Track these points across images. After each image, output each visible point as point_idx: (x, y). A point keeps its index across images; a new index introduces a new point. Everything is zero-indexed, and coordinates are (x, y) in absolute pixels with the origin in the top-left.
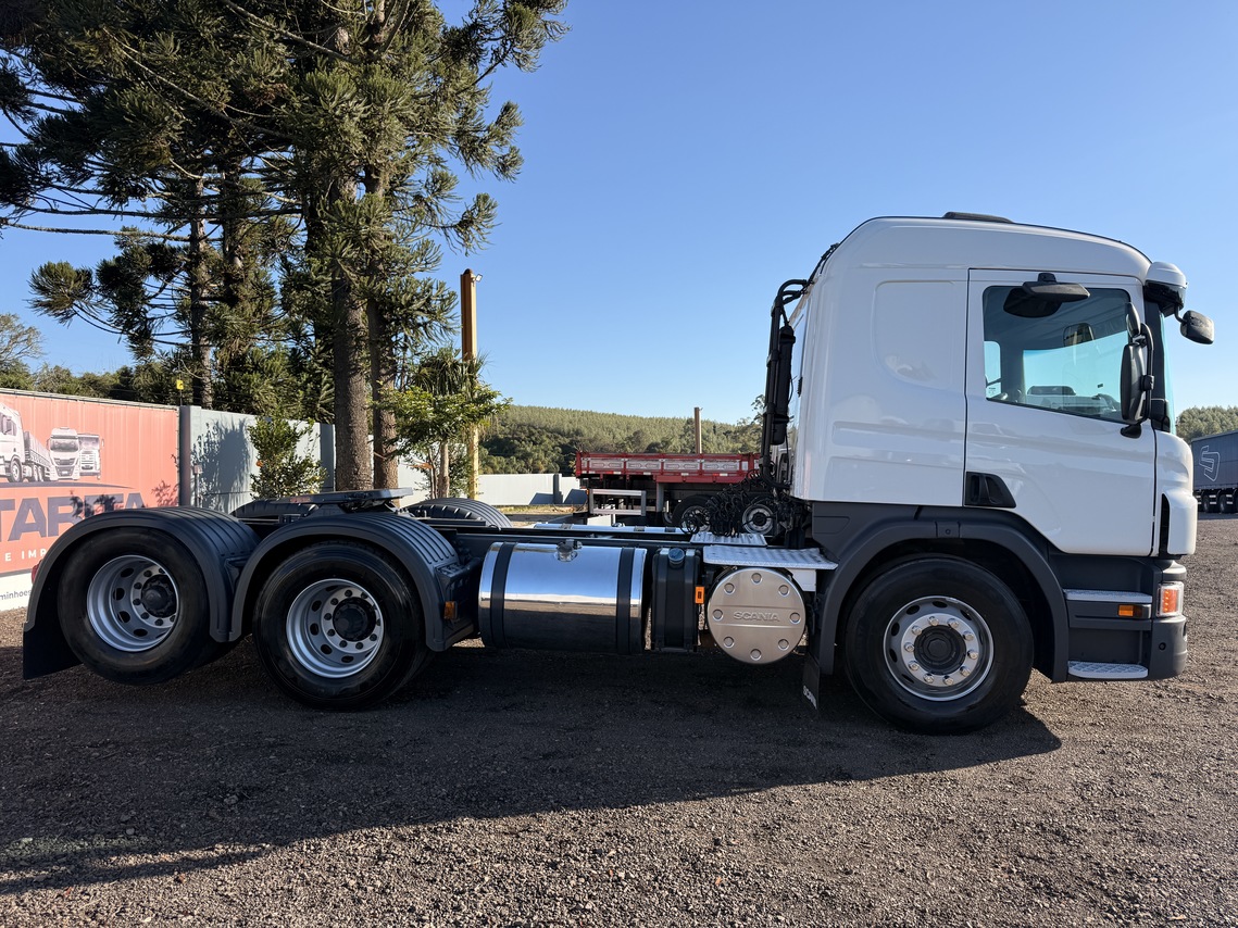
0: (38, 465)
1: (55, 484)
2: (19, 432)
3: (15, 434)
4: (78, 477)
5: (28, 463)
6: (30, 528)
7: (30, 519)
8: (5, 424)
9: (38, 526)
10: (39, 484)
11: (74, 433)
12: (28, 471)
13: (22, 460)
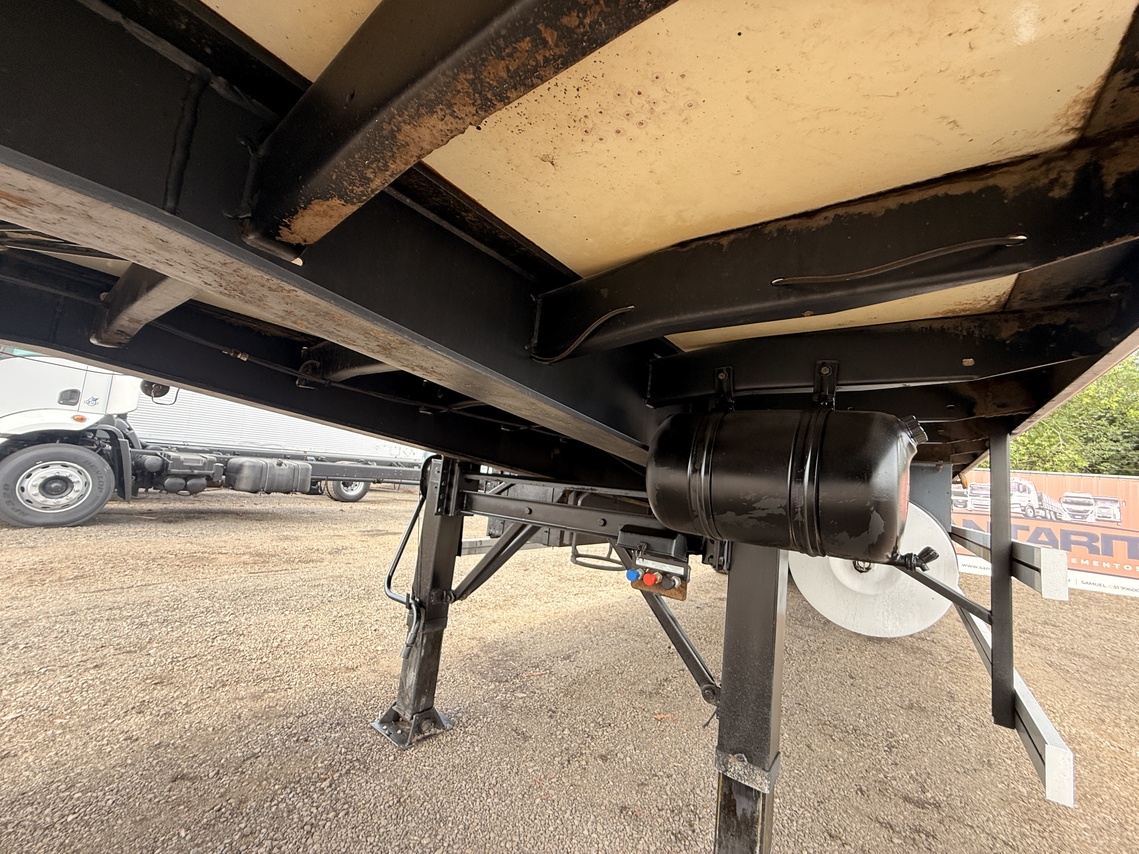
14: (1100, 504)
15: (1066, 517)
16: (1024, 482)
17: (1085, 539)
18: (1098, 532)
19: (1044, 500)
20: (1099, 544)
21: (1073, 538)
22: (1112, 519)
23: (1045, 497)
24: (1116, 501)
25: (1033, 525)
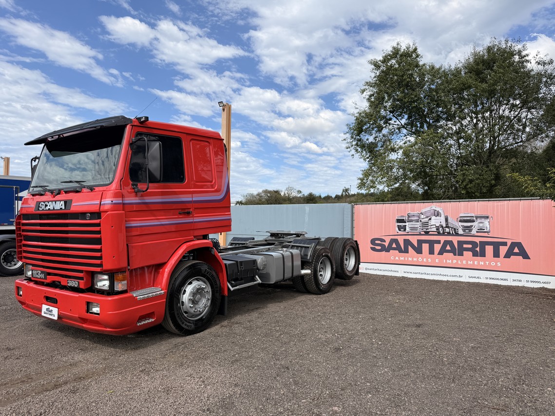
0: (452, 228)
1: (461, 235)
2: (443, 216)
3: (440, 217)
4: (476, 233)
5: (446, 227)
6: (448, 251)
7: (448, 248)
8: (436, 213)
9: (453, 251)
10: (452, 235)
11: (473, 215)
12: (447, 230)
13: (444, 226)
14: (479, 220)
15: (461, 232)
16: (437, 209)
17: (470, 246)
18: (477, 240)
19: (449, 221)
20: (478, 249)
21: (465, 246)
22: (485, 230)
23: (449, 219)
24: (487, 217)
25: (443, 239)
